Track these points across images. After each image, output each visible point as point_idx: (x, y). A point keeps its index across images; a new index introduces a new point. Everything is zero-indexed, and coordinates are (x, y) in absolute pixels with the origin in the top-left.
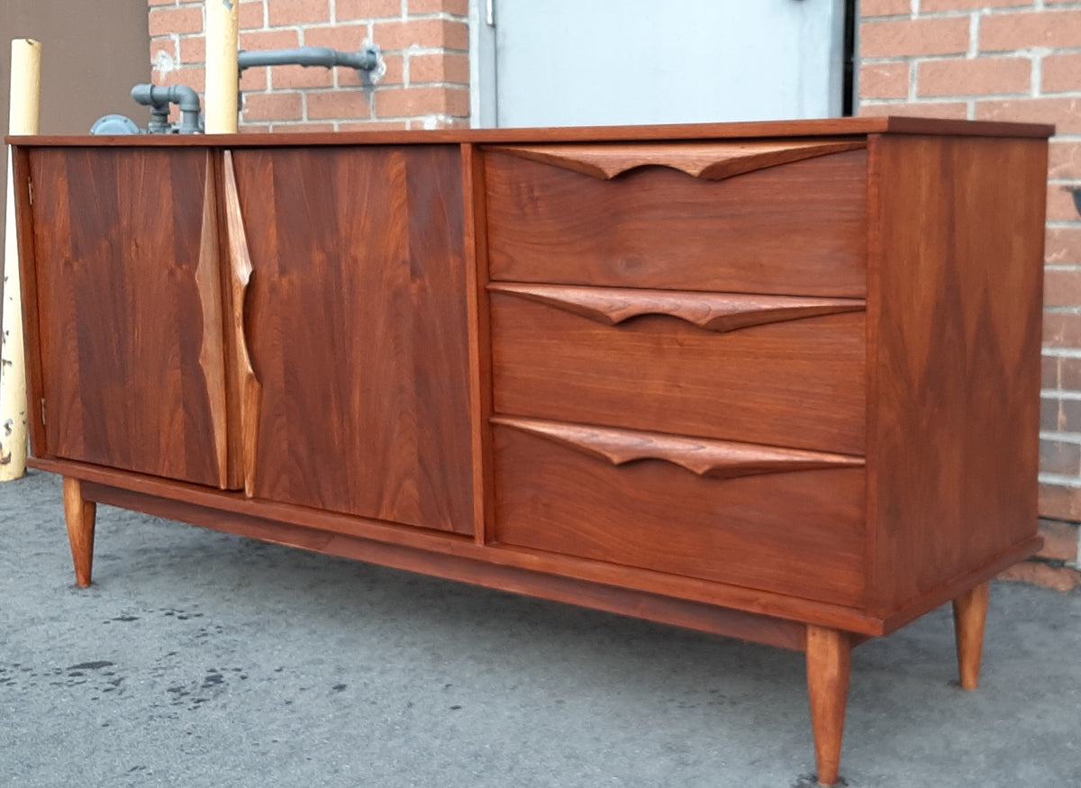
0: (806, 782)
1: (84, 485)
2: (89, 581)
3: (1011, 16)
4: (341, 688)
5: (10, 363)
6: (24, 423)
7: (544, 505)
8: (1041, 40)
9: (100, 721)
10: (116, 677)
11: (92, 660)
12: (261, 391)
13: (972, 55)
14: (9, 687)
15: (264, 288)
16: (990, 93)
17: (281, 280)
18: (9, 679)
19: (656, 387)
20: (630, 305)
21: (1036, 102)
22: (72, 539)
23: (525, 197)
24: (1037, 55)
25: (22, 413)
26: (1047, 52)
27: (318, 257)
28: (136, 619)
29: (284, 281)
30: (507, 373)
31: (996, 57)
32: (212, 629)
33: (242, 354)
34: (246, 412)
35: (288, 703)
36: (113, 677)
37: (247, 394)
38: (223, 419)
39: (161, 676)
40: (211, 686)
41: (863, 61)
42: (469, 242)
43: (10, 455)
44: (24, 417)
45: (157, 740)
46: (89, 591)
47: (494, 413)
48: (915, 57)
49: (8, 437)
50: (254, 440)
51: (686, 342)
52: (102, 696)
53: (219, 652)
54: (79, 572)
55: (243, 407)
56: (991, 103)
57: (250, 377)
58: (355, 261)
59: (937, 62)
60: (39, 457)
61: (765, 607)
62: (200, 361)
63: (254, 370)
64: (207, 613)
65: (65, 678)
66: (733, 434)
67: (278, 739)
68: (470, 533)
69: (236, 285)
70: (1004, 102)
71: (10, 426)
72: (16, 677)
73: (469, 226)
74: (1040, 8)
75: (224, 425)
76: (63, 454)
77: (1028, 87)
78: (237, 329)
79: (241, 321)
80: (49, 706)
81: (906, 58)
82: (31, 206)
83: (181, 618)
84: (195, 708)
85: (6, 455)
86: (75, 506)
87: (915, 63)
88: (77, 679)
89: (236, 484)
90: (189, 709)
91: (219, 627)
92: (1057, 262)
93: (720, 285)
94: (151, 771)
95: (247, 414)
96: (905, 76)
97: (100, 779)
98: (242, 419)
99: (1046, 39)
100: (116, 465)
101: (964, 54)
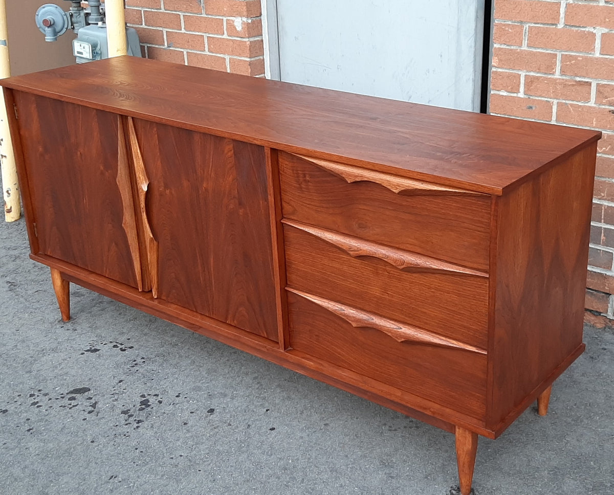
0: (454, 492)
1: (63, 275)
2: (69, 318)
3: (585, 6)
4: (211, 411)
5: (5, 157)
6: (17, 189)
7: (316, 336)
8: (602, 24)
9: (89, 439)
10: (93, 401)
11: (79, 387)
12: (158, 246)
13: (561, 26)
14: (38, 409)
15: (156, 193)
16: (570, 50)
17: (165, 191)
18: (37, 402)
19: (376, 291)
20: (361, 250)
21: (597, 59)
22: (58, 299)
23: (301, 179)
24: (599, 31)
25: (15, 184)
26: (605, 30)
27: (185, 183)
28: (99, 350)
29: (168, 192)
30: (293, 266)
31: (575, 29)
32: (139, 360)
33: (146, 226)
34: (150, 256)
35: (185, 424)
36: (91, 401)
37: (151, 248)
38: (138, 256)
39: (116, 400)
40: (144, 409)
41: (496, 21)
42: (271, 199)
43: (11, 208)
44: (16, 186)
45: (120, 454)
46: (69, 325)
47: (287, 285)
48: (526, 22)
49: (10, 197)
50: (156, 270)
51: (392, 272)
52: (88, 416)
53: (145, 380)
54: (63, 314)
55: (149, 254)
56: (571, 56)
57: (151, 240)
58: (206, 190)
59: (540, 27)
60: (35, 255)
61: (433, 413)
62: (123, 225)
63: (153, 235)
64: (136, 347)
65: (66, 402)
66: (417, 323)
67: (183, 454)
68: (277, 341)
69: (140, 191)
70: (579, 56)
71: (9, 192)
72: (41, 400)
73: (271, 190)
74: (602, 3)
75: (138, 259)
76: (49, 254)
77: (593, 50)
78: (142, 214)
79: (144, 209)
80: (61, 426)
81: (521, 22)
82: (17, 119)
83: (122, 350)
84: (138, 427)
85: (9, 208)
86: (58, 282)
87: (526, 26)
88: (73, 403)
89: (147, 288)
90: (134, 429)
91: (143, 358)
92: (604, 153)
93: (410, 247)
94: (120, 479)
95: (151, 257)
96: (521, 33)
97: (96, 485)
98: (149, 259)
99: (605, 22)
100: (79, 265)
101: (556, 25)
